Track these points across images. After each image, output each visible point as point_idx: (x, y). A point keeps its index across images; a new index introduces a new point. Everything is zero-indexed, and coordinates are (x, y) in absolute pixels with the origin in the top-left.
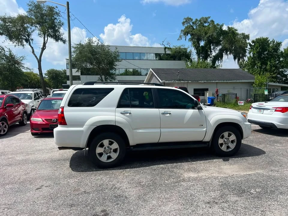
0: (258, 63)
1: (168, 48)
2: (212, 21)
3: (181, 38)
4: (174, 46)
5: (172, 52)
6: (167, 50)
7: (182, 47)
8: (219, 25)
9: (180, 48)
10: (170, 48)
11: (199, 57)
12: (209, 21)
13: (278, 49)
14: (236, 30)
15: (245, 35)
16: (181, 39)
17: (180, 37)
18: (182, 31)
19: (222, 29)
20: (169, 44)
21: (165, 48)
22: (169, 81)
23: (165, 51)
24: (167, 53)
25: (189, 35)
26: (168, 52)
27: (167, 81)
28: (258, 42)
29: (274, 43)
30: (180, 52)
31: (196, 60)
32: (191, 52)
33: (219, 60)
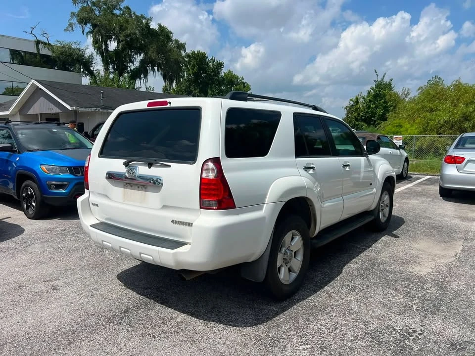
0: (195, 90)
1: (45, 44)
2: (128, 8)
3: (72, 27)
4: (57, 41)
5: (53, 52)
6: (40, 46)
7: (74, 46)
8: (145, 18)
9: (70, 48)
10: (49, 44)
11: (107, 69)
12: (122, 7)
13: (219, 73)
14: (171, 33)
15: (180, 42)
16: (72, 29)
17: (71, 25)
18: (73, 14)
19: (149, 26)
20: (45, 35)
21: (38, 43)
22: (86, 108)
23: (38, 49)
24: (41, 52)
25: (89, 25)
26: (45, 51)
27: (82, 107)
28: (194, 58)
29: (214, 62)
30: (71, 55)
31: (102, 73)
32: (91, 57)
33: (140, 79)
